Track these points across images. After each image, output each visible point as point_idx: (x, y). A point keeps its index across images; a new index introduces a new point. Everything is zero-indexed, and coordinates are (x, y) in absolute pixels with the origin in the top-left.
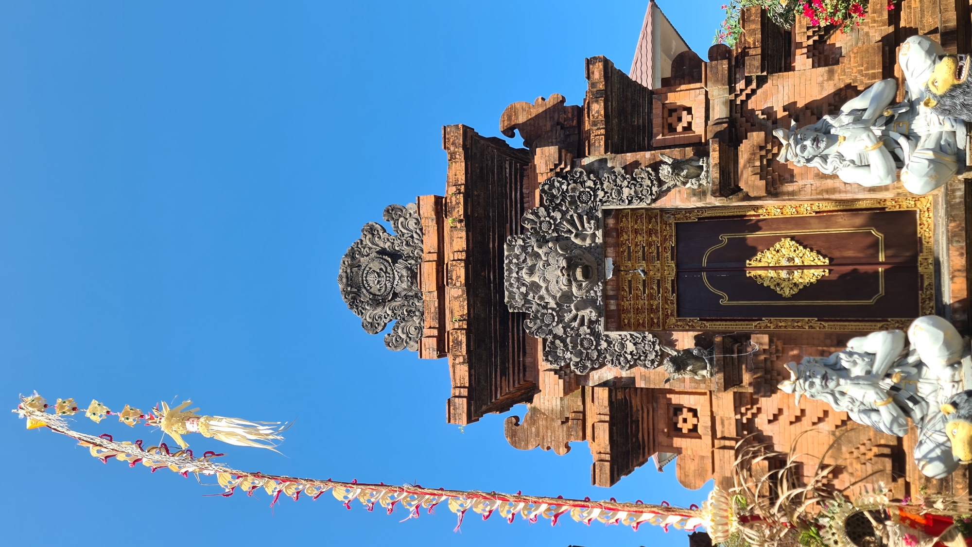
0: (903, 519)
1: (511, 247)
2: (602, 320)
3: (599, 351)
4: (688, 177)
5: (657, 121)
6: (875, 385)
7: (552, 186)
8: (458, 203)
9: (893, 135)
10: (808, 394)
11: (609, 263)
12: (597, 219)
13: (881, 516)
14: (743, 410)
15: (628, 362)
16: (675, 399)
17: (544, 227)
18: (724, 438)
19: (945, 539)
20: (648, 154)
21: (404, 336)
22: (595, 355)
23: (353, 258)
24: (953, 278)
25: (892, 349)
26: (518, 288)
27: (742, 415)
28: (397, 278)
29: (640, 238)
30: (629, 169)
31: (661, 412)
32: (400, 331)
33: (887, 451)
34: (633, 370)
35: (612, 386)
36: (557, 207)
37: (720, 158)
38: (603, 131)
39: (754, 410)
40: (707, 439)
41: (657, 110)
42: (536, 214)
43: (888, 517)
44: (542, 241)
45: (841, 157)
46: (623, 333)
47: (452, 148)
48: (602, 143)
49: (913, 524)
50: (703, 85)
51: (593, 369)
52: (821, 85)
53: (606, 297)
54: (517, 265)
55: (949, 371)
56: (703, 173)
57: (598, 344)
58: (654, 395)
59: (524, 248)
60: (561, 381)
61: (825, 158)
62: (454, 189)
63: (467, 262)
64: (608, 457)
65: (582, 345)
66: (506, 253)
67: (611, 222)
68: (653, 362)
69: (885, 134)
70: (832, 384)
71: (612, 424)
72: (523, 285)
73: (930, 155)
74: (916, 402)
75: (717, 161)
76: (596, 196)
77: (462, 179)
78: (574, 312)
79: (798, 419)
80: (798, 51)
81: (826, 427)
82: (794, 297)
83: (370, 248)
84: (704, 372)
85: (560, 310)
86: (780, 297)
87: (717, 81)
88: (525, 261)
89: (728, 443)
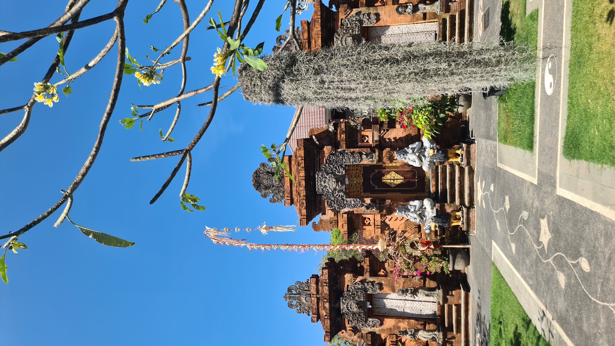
0: (421, 242)
1: (318, 175)
2: (345, 195)
3: (344, 204)
4: (369, 158)
5: (359, 139)
6: (416, 213)
7: (330, 158)
8: (302, 163)
9: (421, 155)
10: (401, 215)
11: (347, 179)
12: (343, 167)
13: (417, 242)
14: (382, 218)
15: (352, 207)
16: (364, 216)
17: (328, 169)
18: (377, 225)
19: (430, 246)
20: (357, 149)
21: (276, 199)
22: (343, 205)
23: (257, 174)
25: (420, 205)
26: (321, 187)
28: (274, 181)
29: (354, 171)
30: (353, 153)
31: (361, 219)
32: (275, 197)
33: (417, 226)
34: (354, 209)
35: (348, 213)
36: (331, 164)
38: (345, 143)
39: (385, 218)
40: (373, 226)
41: (359, 136)
42: (325, 166)
44: (328, 174)
45: (409, 159)
46: (351, 199)
47: (300, 146)
48: (345, 146)
49: (423, 243)
50: (372, 130)
51: (342, 209)
52: (403, 133)
53: (346, 189)
54: (320, 180)
55: (431, 210)
56: (374, 158)
57: (344, 202)
58: (359, 215)
59: (322, 175)
60: (333, 213)
61: (405, 158)
62: (301, 158)
63: (305, 179)
64: (347, 233)
65: (339, 202)
66: (316, 177)
67: (347, 168)
68: (359, 207)
69: (419, 155)
70: (406, 213)
71: (348, 223)
72: (322, 186)
73: (428, 163)
74: (424, 217)
75: (378, 155)
76: (343, 161)
77: (303, 155)
78: (337, 193)
79: (396, 220)
80: (397, 123)
81: (403, 221)
82: (395, 187)
83: (263, 171)
84: (374, 209)
85: (333, 193)
86: (391, 187)
87: (376, 130)
88: (322, 179)
89: (378, 227)
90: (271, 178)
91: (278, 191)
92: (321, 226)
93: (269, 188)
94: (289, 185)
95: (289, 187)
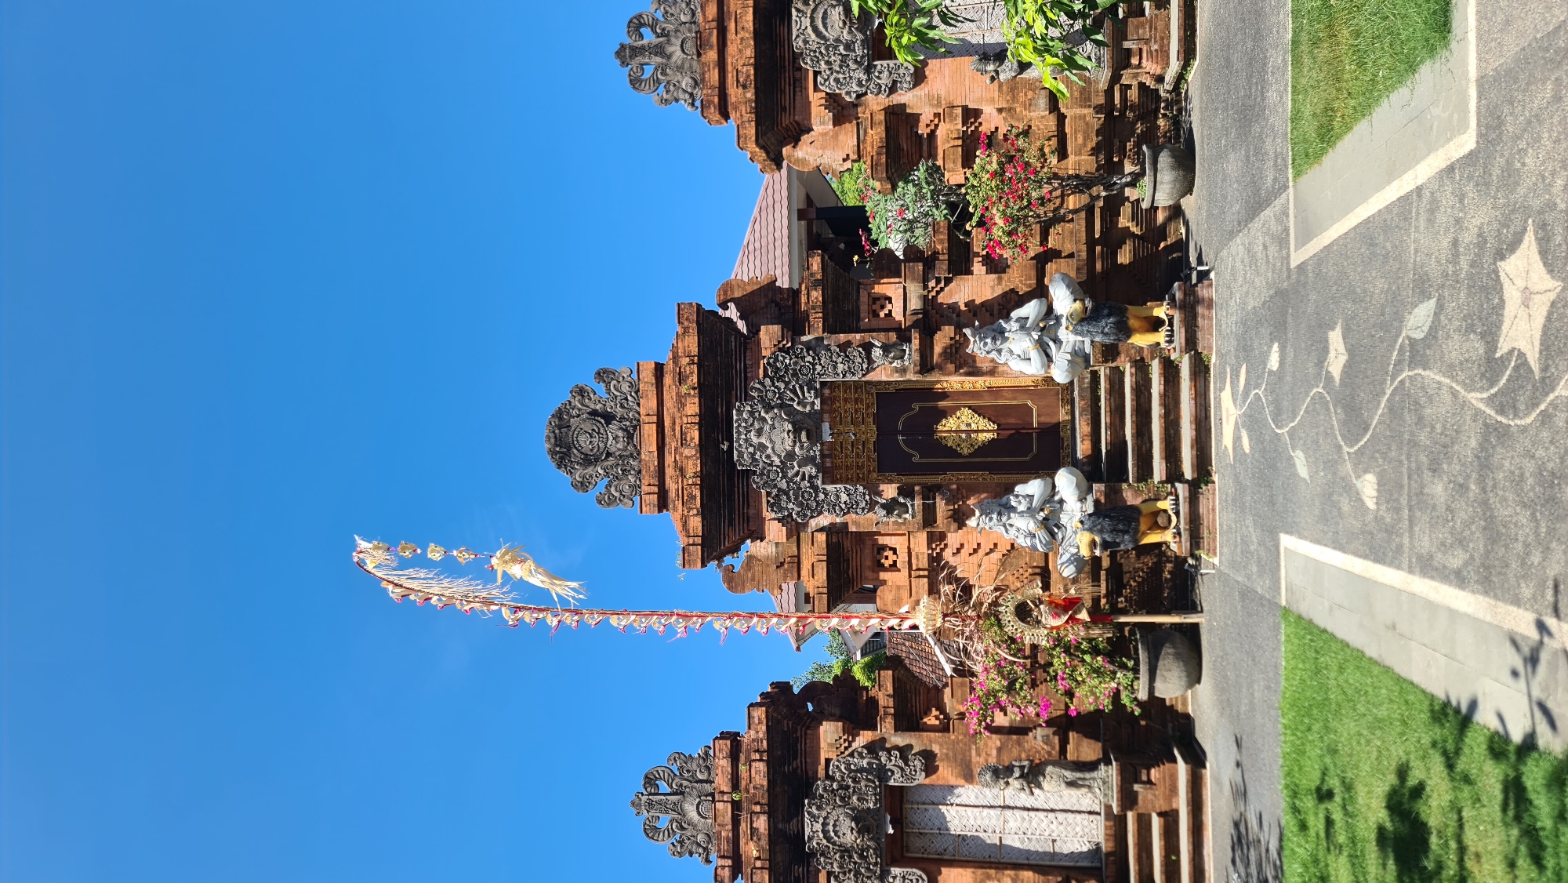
0: (1051, 603)
1: (740, 413)
2: (820, 475)
3: (817, 502)
4: (894, 358)
5: (864, 308)
6: (1033, 517)
7: (776, 359)
8: (692, 373)
9: (1046, 339)
10: (987, 527)
11: (826, 426)
12: (815, 389)
13: (1038, 602)
14: (934, 546)
15: (843, 510)
16: (882, 540)
17: (770, 395)
18: (918, 569)
19: (1075, 613)
20: (858, 336)
21: (617, 494)
22: (814, 505)
23: (561, 418)
24: (1082, 441)
25: (1045, 491)
26: (747, 448)
27: (933, 550)
28: (611, 438)
29: (849, 405)
30: (844, 347)
31: (867, 551)
32: (613, 490)
33: (1038, 571)
34: (846, 517)
35: (829, 530)
36: (781, 378)
37: (920, 344)
38: (821, 315)
39: (942, 546)
40: (905, 572)
41: (864, 298)
42: (762, 384)
43: (1041, 602)
44: (769, 408)
45: (1011, 352)
46: (838, 486)
47: (686, 323)
48: (821, 325)
49: (1057, 606)
50: (902, 280)
51: (812, 517)
52: (993, 288)
53: (823, 456)
54: (745, 427)
55: (1079, 504)
56: (906, 356)
57: (817, 496)
58: (866, 538)
59: (751, 413)
60: (784, 528)
61: (999, 351)
62: (688, 359)
63: (700, 424)
64: (825, 590)
65: (803, 497)
66: (735, 418)
67: (827, 392)
68: (863, 509)
69: (1040, 337)
70: (1004, 519)
71: (828, 562)
72: (751, 445)
73: (1069, 357)
74: (1059, 528)
75: (918, 347)
76: (814, 369)
77: (695, 350)
78: (797, 468)
79: (975, 551)
80: (976, 259)
81: (996, 556)
82: (971, 455)
83: (579, 410)
84: (907, 516)
85: (784, 467)
86: (960, 455)
87: (913, 279)
88: (752, 425)
89: (922, 573)
90: (602, 431)
91: (623, 471)
92: (750, 575)
93: (597, 460)
94: (654, 448)
95: (656, 454)
